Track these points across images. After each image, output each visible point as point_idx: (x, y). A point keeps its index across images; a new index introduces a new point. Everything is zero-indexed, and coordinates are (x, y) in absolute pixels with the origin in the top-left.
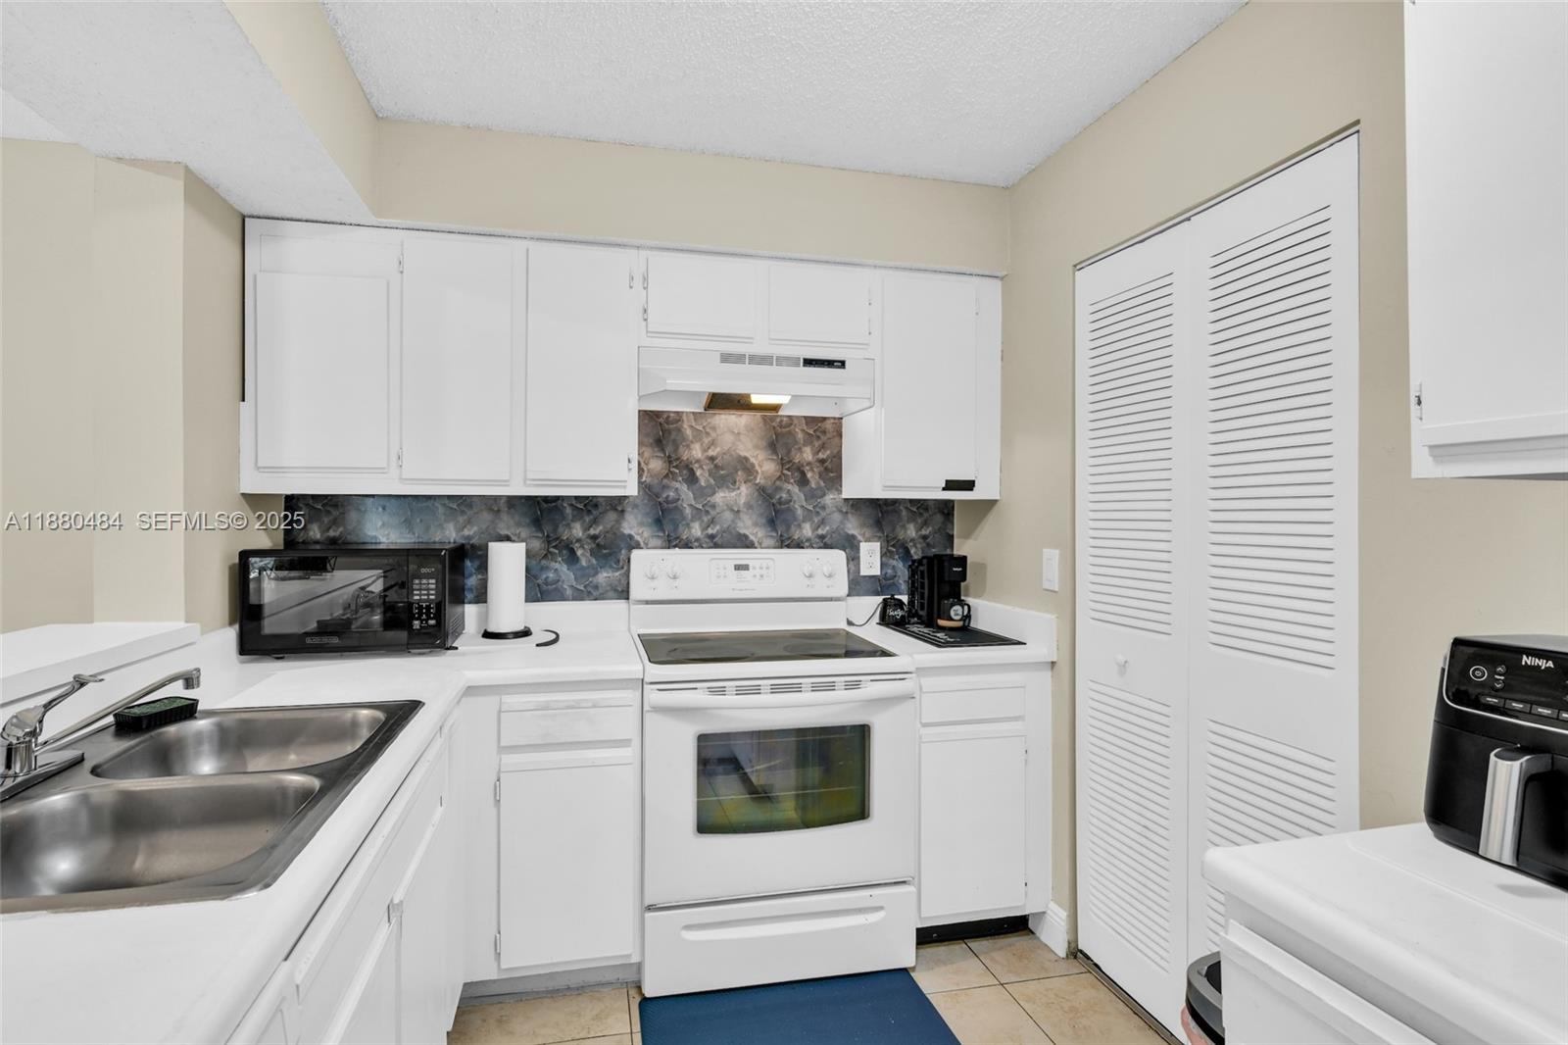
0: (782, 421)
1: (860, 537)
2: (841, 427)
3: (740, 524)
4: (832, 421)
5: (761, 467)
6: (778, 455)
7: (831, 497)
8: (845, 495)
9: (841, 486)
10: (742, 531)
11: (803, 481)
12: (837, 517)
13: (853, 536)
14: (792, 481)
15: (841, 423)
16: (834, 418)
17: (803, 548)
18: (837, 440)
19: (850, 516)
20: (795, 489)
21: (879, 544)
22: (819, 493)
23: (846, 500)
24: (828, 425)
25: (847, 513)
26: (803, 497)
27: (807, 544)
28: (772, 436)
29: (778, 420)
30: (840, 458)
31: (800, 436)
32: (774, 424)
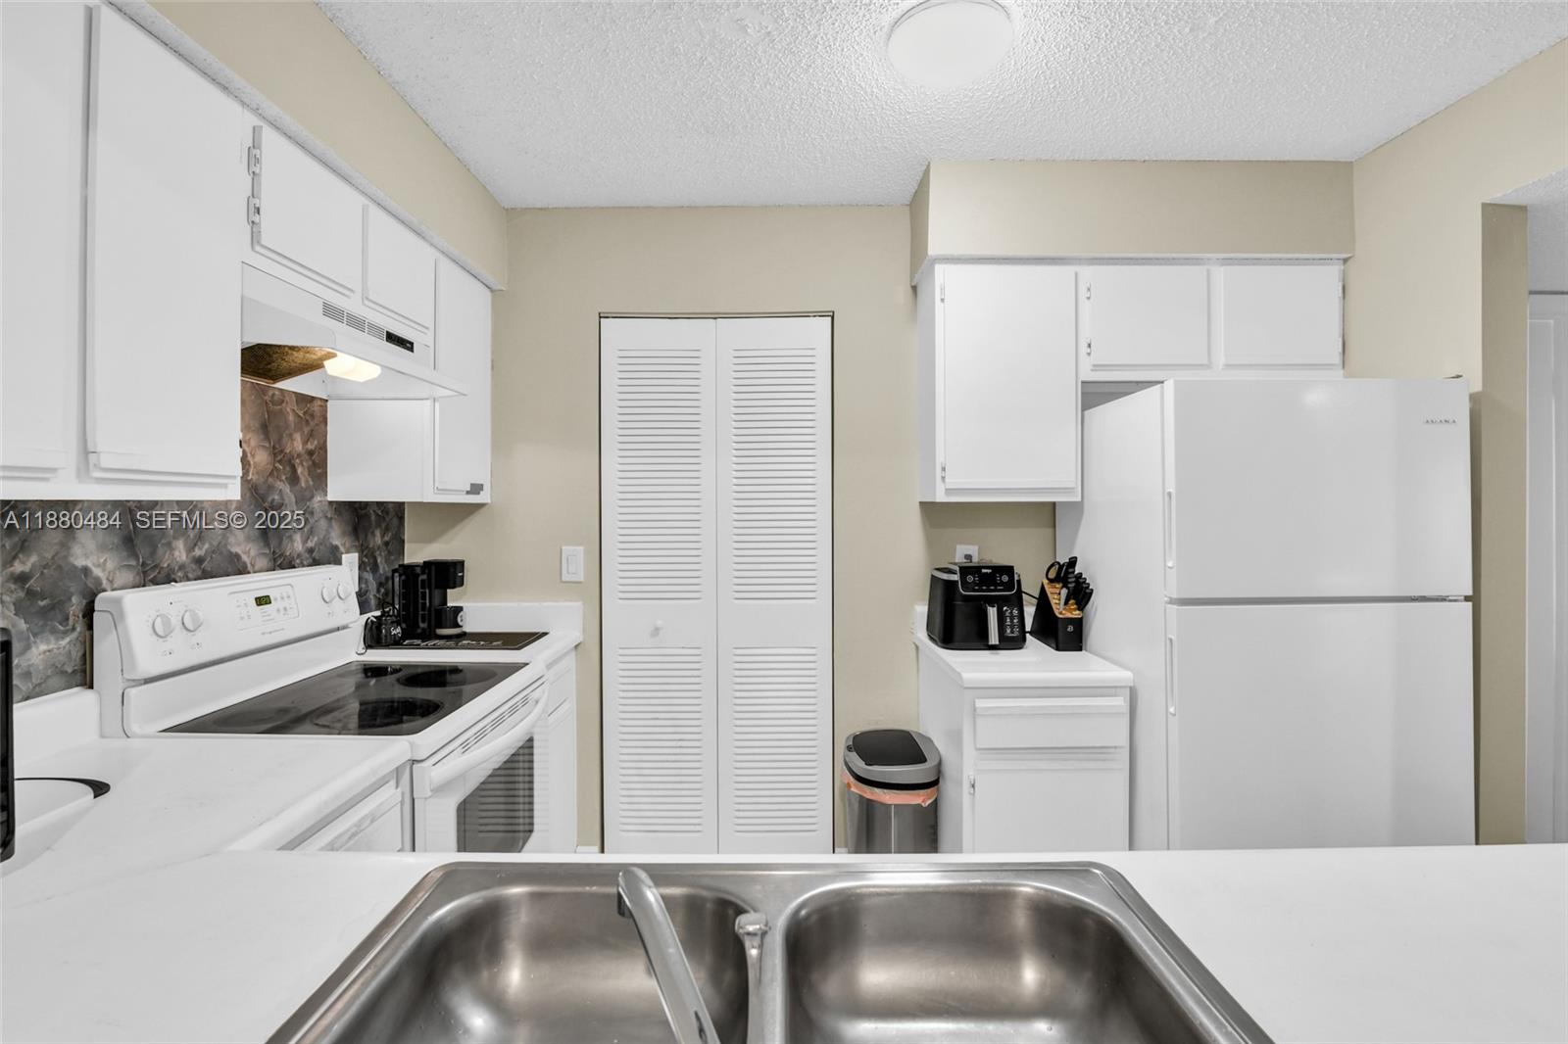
0: (274, 395)
1: (342, 549)
2: (326, 411)
3: (232, 540)
4: (319, 403)
5: (253, 456)
6: (270, 443)
7: (319, 499)
8: (330, 498)
9: (326, 486)
10: (234, 550)
11: (294, 479)
12: (323, 523)
13: (336, 547)
14: (284, 478)
15: (326, 406)
16: (321, 399)
17: (294, 567)
18: (322, 426)
19: (334, 523)
20: (287, 489)
21: (357, 554)
22: (307, 493)
23: (331, 503)
24: (316, 407)
25: (331, 518)
26: (294, 500)
27: (298, 561)
28: (263, 415)
29: (270, 393)
30: (326, 451)
31: (291, 418)
32: (266, 398)
